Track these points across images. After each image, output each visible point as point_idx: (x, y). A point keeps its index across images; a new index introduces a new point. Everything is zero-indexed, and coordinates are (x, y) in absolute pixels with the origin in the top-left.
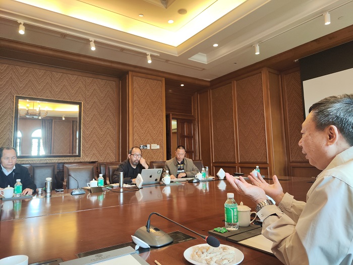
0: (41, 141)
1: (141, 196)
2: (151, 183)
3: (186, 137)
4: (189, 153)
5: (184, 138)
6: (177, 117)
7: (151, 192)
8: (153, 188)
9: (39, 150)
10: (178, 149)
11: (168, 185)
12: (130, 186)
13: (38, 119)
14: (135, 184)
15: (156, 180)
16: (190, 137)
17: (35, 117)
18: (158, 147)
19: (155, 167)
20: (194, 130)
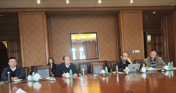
0: (83, 52)
1: (128, 78)
2: (134, 71)
3: (158, 44)
4: (160, 54)
5: (156, 45)
6: (151, 33)
7: (134, 76)
8: (135, 74)
9: (83, 57)
10: (152, 52)
11: (145, 73)
12: (122, 73)
13: (81, 43)
14: (125, 72)
15: (137, 70)
16: (160, 44)
17: (79, 42)
18: (139, 51)
19: (137, 63)
20: (163, 39)
